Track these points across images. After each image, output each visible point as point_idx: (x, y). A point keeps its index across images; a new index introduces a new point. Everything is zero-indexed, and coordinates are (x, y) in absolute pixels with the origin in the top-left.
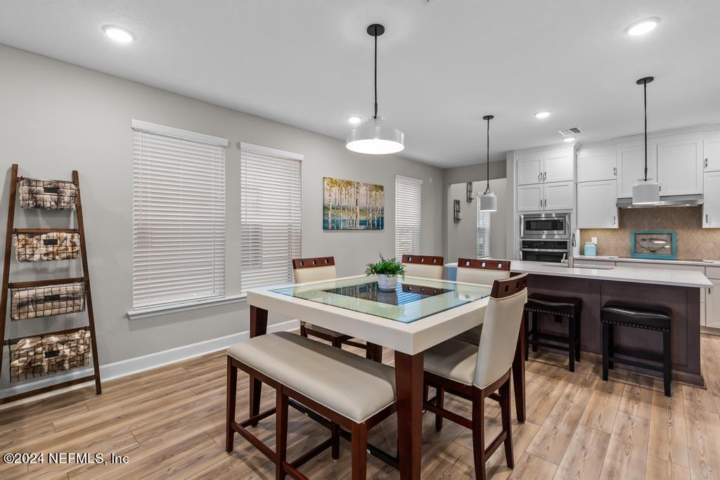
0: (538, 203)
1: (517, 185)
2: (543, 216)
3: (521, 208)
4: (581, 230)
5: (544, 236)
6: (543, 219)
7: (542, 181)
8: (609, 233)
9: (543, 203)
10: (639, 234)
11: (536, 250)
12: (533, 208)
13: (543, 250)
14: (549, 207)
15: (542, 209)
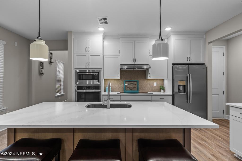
0: (86, 64)
1: (74, 53)
2: (87, 71)
3: (76, 67)
4: (105, 79)
5: (88, 83)
6: (87, 73)
7: (87, 52)
8: (116, 81)
9: (88, 64)
10: (126, 81)
11: (84, 91)
12: (83, 67)
13: (87, 91)
14: (91, 67)
15: (87, 68)
